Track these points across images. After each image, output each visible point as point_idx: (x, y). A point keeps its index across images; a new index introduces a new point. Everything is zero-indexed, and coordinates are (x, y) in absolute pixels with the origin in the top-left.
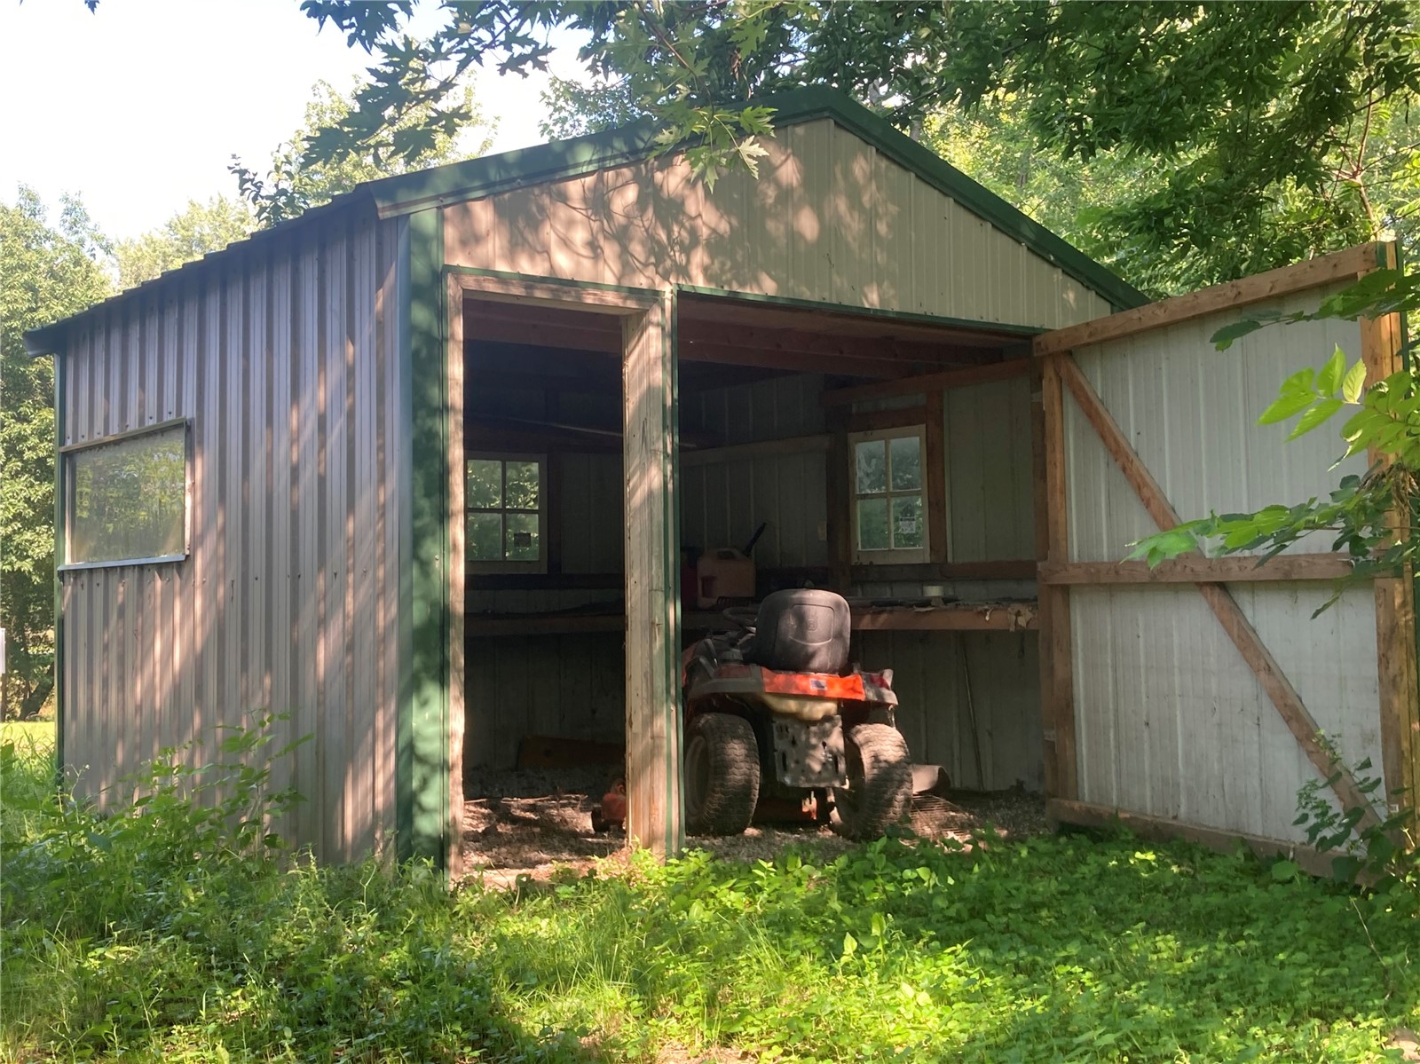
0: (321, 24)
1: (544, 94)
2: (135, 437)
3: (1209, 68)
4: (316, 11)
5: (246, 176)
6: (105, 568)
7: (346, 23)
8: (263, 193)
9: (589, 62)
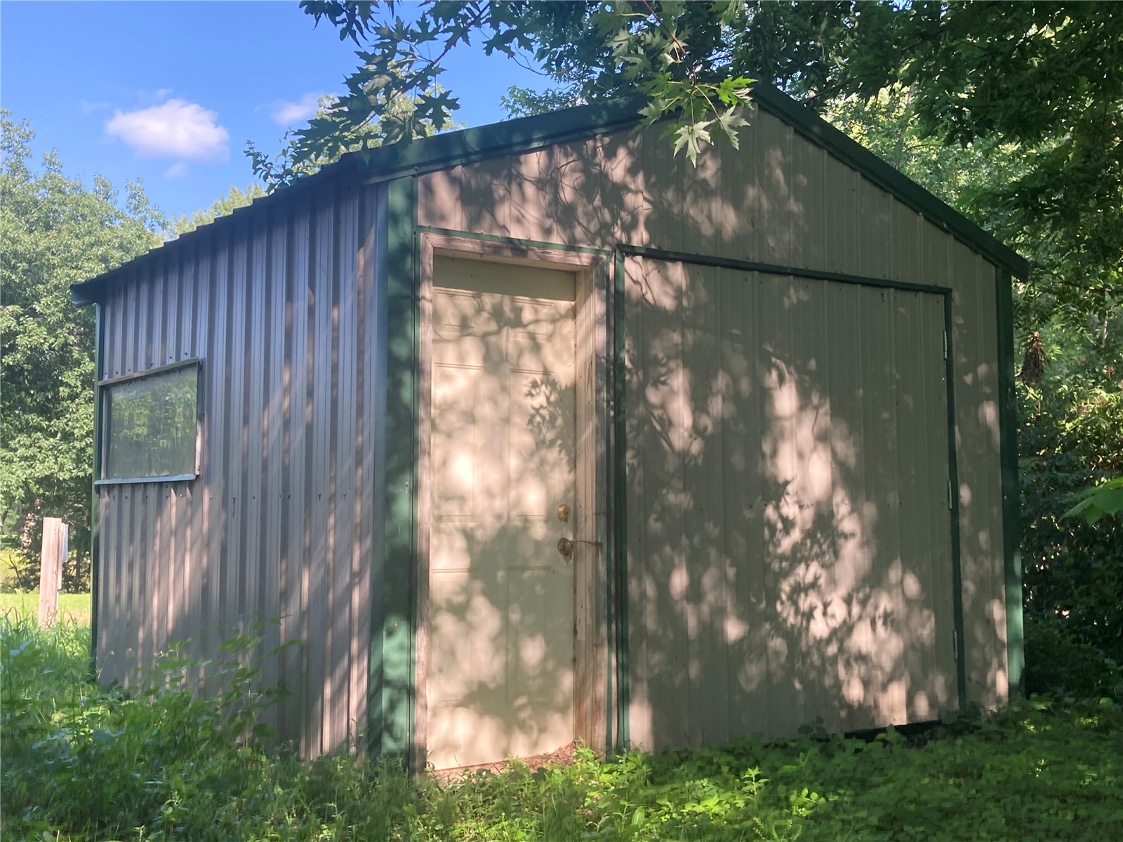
0: (317, 20)
1: (504, 98)
2: (158, 374)
3: (1077, 65)
4: (314, 8)
5: (259, 159)
6: (132, 484)
7: (338, 19)
8: (272, 172)
9: (545, 60)
